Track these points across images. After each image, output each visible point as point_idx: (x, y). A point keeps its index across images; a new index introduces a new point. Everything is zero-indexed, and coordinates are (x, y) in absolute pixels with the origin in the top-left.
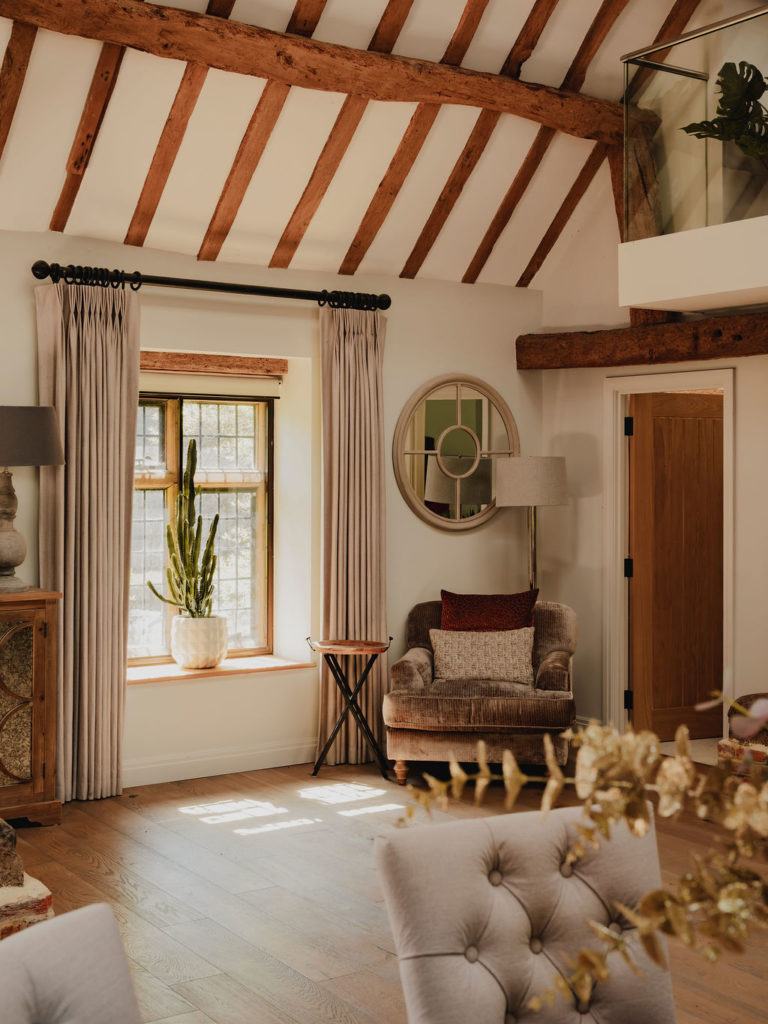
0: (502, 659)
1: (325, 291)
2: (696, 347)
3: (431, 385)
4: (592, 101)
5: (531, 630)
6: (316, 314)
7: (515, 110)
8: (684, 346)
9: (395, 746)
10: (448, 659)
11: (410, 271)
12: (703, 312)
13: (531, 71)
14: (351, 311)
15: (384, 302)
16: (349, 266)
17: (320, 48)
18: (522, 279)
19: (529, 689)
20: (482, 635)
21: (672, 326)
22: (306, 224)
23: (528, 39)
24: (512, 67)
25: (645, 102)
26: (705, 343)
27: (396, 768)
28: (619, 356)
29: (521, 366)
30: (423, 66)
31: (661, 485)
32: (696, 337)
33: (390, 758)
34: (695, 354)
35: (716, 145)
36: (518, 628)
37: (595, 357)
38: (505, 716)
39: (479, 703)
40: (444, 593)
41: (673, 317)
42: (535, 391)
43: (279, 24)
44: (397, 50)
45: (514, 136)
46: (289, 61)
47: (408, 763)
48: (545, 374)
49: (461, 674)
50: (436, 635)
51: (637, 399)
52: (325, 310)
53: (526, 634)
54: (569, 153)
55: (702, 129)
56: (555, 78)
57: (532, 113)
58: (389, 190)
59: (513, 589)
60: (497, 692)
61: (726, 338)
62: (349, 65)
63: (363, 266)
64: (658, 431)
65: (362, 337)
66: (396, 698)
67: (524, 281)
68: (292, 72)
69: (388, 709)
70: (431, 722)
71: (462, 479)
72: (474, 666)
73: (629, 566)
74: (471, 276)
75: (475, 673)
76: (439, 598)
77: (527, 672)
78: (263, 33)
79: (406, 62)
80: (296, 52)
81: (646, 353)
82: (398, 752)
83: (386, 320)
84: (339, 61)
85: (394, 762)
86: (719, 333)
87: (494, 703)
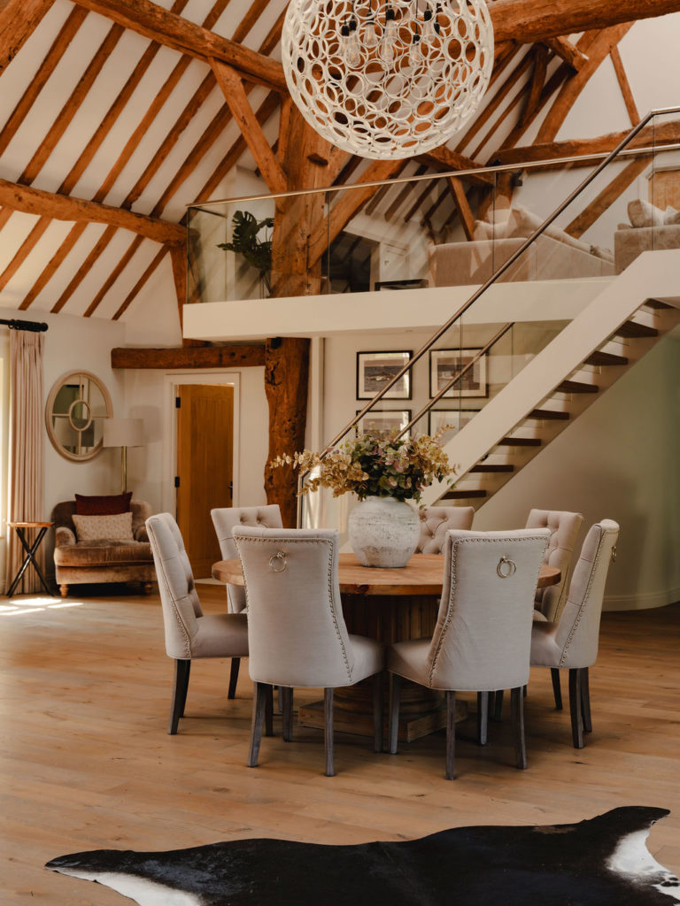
0: (117, 530)
1: (13, 320)
2: (221, 360)
3: (66, 377)
4: (167, 224)
5: (131, 514)
6: (8, 334)
7: (128, 227)
8: (214, 360)
9: (62, 576)
10: (86, 530)
11: (56, 310)
12: (223, 342)
13: (137, 207)
14: (27, 332)
15: (44, 327)
16: (24, 306)
17: (36, 193)
18: (116, 315)
19: (132, 542)
20: (104, 517)
21: (207, 349)
22: (7, 282)
23: (137, 191)
24: (127, 205)
25: (192, 225)
26: (226, 359)
27: (61, 589)
28: (176, 363)
29: (114, 366)
30: (85, 204)
31: (195, 436)
32: (221, 356)
33: (58, 583)
34: (220, 364)
35: (231, 254)
36: (124, 512)
37: (161, 363)
38: (126, 556)
39: (110, 550)
40: (77, 496)
41: (206, 344)
42: (121, 380)
43: (14, 178)
44: (72, 194)
45: (123, 238)
46: (20, 199)
47: (68, 586)
48: (126, 372)
49: (95, 538)
50: (77, 518)
51: (183, 388)
52: (13, 331)
53: (128, 516)
54: (150, 248)
55: (225, 247)
56: (147, 210)
57: (136, 229)
58: (54, 265)
59: (118, 492)
60: (120, 544)
61: (237, 356)
62: (50, 202)
63: (32, 306)
64: (193, 405)
65: (33, 347)
66: (63, 550)
67: (116, 317)
68: (21, 205)
69: (57, 556)
70: (84, 561)
71: (83, 432)
72: (101, 534)
73: (177, 482)
74: (88, 314)
75: (102, 537)
76: (74, 499)
77: (131, 535)
78: (9, 184)
79: (77, 201)
80: (24, 195)
81: (192, 362)
82: (63, 580)
83: (44, 338)
84: (45, 200)
85: (60, 586)
86: (233, 354)
87: (118, 549)
